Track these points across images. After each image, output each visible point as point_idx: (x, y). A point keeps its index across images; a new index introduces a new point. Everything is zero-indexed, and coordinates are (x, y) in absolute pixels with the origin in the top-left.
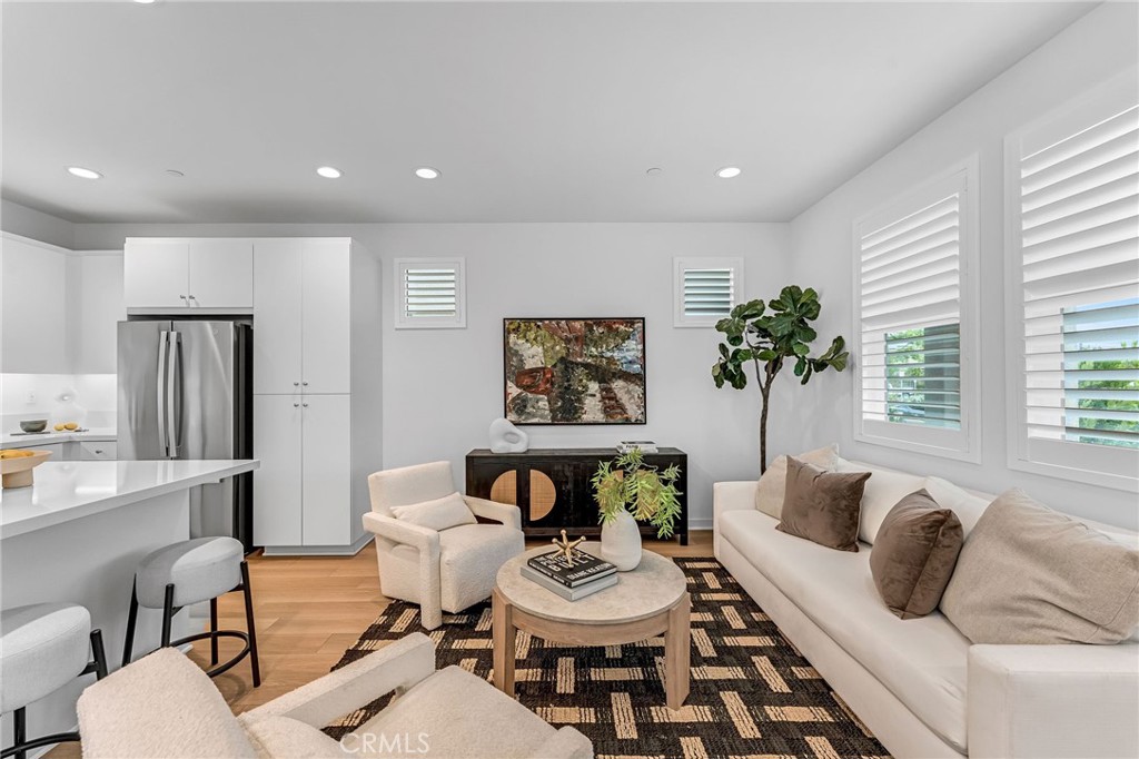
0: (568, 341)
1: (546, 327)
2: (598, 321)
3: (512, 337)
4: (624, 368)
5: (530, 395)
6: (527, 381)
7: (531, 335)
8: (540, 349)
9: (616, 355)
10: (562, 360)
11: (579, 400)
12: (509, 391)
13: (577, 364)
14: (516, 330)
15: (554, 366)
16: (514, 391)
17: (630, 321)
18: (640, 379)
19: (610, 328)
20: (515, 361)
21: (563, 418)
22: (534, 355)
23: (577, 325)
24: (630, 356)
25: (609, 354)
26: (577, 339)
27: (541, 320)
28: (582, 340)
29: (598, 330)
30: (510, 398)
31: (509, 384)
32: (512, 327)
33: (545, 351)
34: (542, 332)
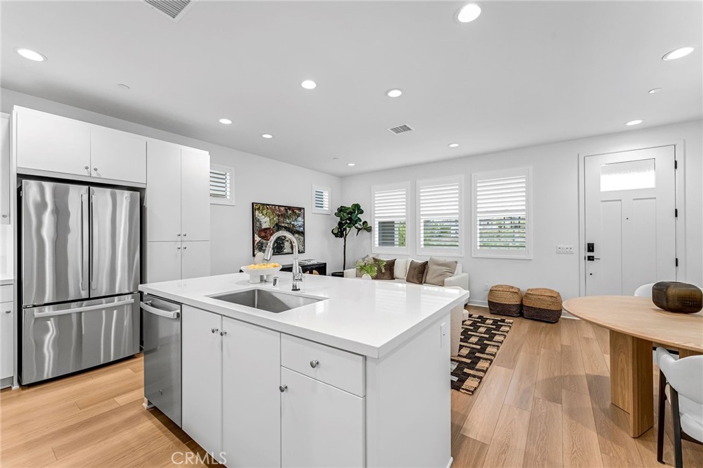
0: (279, 216)
1: (271, 209)
2: (290, 208)
3: (257, 212)
4: (298, 229)
5: (264, 241)
6: (263, 234)
7: (265, 212)
8: (268, 219)
9: (296, 223)
10: (277, 225)
11: (283, 243)
12: (256, 239)
13: (282, 227)
14: (258, 209)
15: (274, 227)
16: (257, 239)
17: (300, 209)
18: (302, 233)
19: (293, 211)
20: (258, 225)
21: (277, 252)
22: (266, 222)
23: (282, 209)
24: (300, 223)
25: (293, 223)
26: (282, 215)
27: (268, 205)
28: (284, 216)
29: (290, 212)
30: (256, 242)
31: (256, 236)
32: (257, 207)
33: (270, 220)
34: (269, 211)
